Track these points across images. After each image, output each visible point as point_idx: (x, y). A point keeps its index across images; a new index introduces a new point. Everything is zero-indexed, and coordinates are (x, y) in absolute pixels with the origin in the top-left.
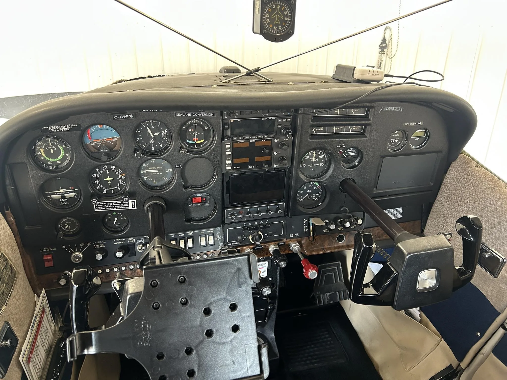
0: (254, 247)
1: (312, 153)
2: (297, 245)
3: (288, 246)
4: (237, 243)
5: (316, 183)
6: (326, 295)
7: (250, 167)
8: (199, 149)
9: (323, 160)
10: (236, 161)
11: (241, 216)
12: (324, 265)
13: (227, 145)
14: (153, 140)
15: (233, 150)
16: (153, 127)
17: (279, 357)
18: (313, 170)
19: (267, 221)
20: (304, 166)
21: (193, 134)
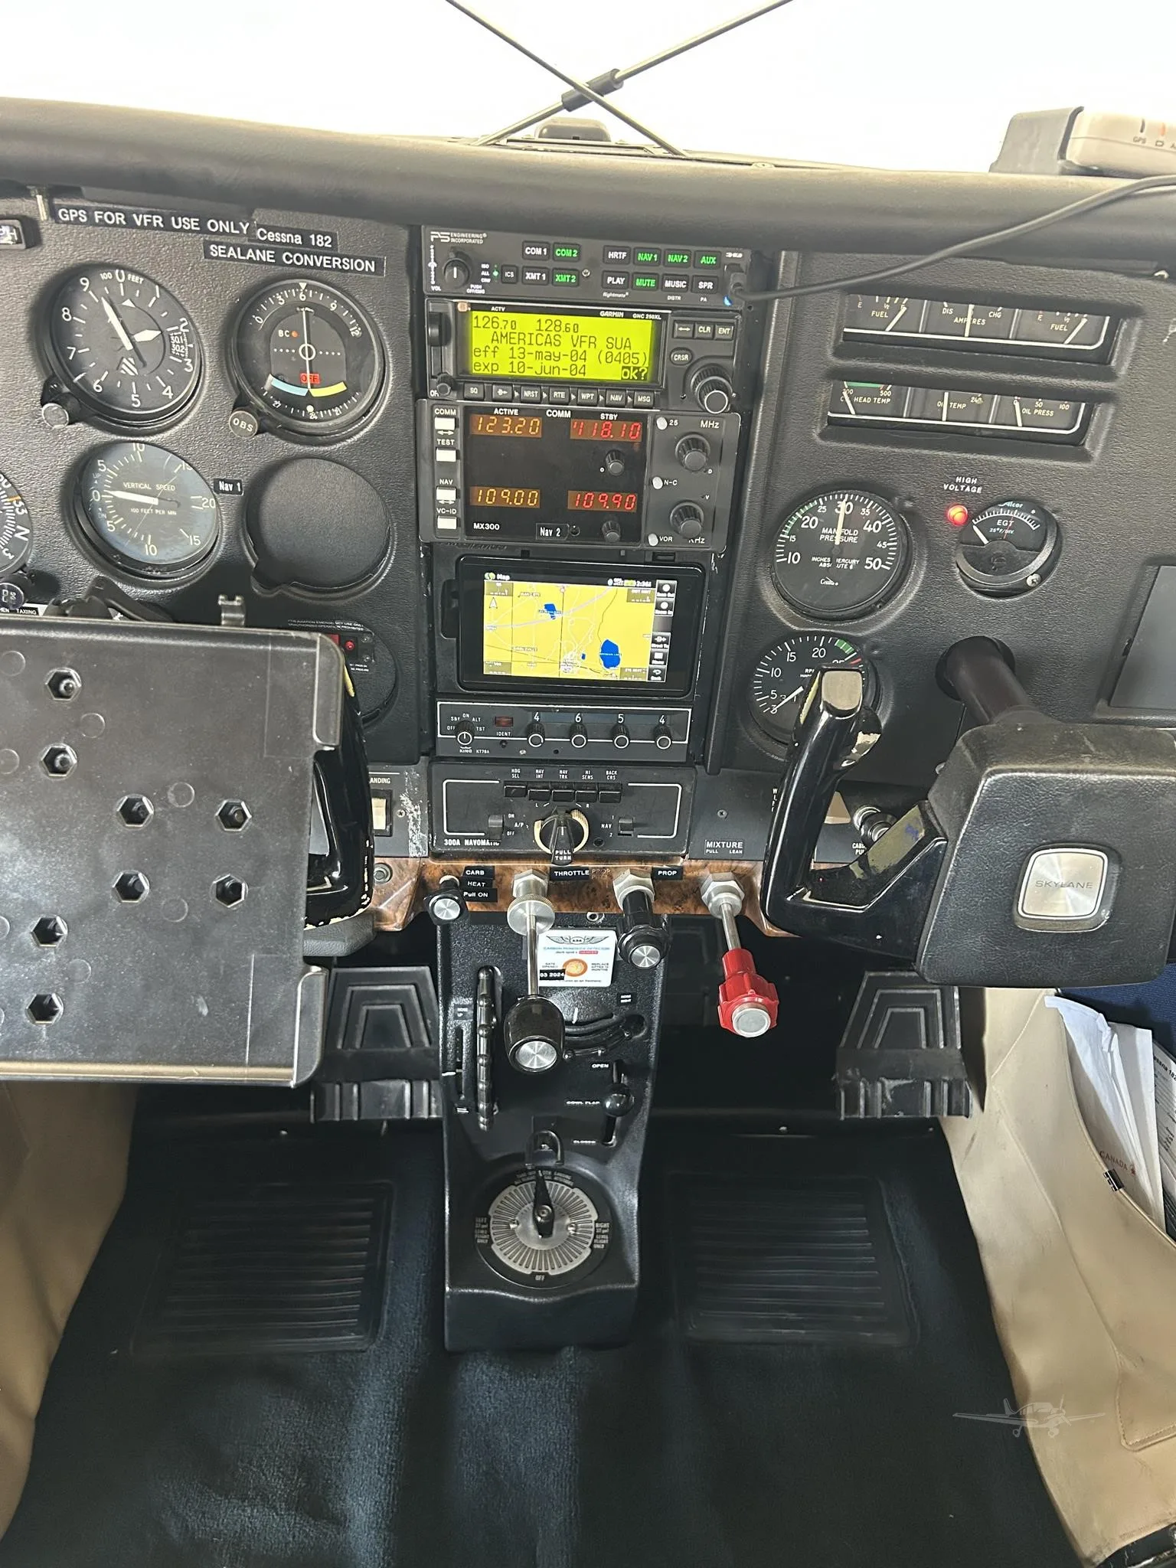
0: (552, 870)
1: (832, 506)
2: (732, 891)
3: (695, 889)
4: (483, 843)
5: (842, 645)
6: (879, 1085)
7: (542, 531)
8: (323, 424)
9: (879, 545)
10: (487, 497)
11: (503, 736)
12: (889, 974)
13: (440, 416)
14: (131, 360)
15: (470, 445)
16: (128, 303)
17: (636, 1284)
18: (830, 583)
19: (611, 775)
20: (795, 558)
21: (297, 351)
